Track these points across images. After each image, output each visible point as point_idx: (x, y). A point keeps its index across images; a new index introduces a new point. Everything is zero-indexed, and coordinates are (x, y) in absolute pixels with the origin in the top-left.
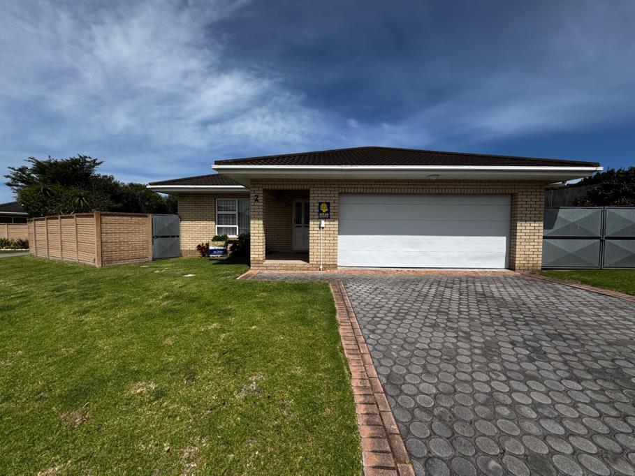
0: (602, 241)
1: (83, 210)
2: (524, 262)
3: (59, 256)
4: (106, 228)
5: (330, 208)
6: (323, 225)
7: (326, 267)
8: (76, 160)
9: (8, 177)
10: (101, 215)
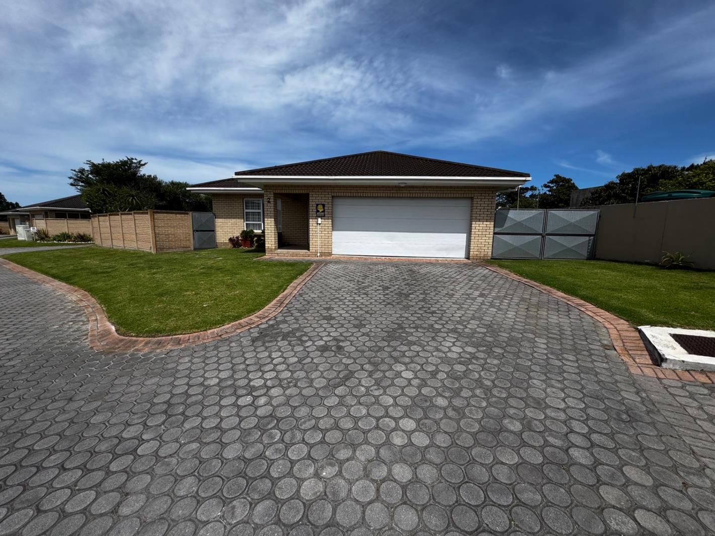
0: (543, 237)
1: (136, 208)
2: (477, 253)
3: (122, 245)
4: (159, 223)
5: (326, 208)
6: (319, 222)
7: (322, 254)
8: (125, 161)
9: (71, 178)
10: (154, 212)
